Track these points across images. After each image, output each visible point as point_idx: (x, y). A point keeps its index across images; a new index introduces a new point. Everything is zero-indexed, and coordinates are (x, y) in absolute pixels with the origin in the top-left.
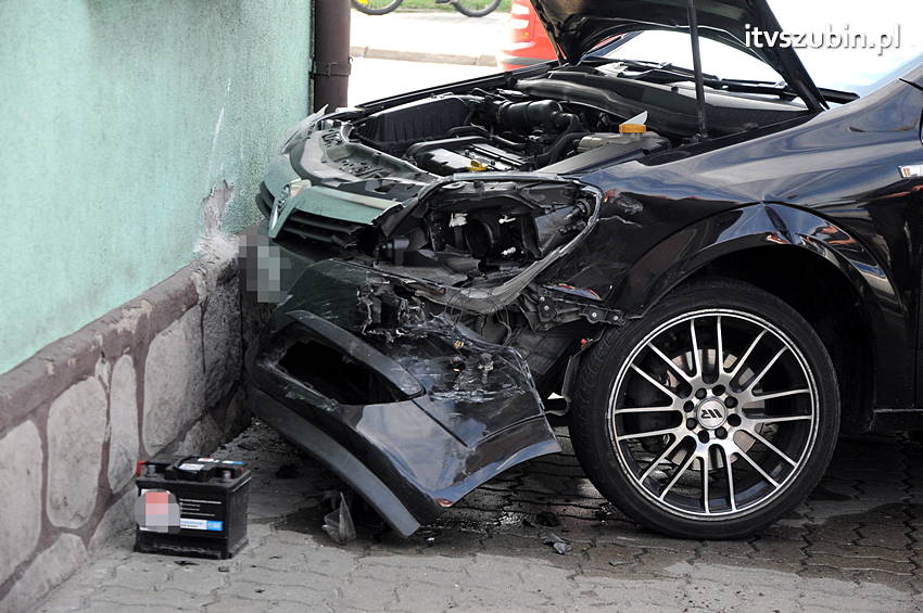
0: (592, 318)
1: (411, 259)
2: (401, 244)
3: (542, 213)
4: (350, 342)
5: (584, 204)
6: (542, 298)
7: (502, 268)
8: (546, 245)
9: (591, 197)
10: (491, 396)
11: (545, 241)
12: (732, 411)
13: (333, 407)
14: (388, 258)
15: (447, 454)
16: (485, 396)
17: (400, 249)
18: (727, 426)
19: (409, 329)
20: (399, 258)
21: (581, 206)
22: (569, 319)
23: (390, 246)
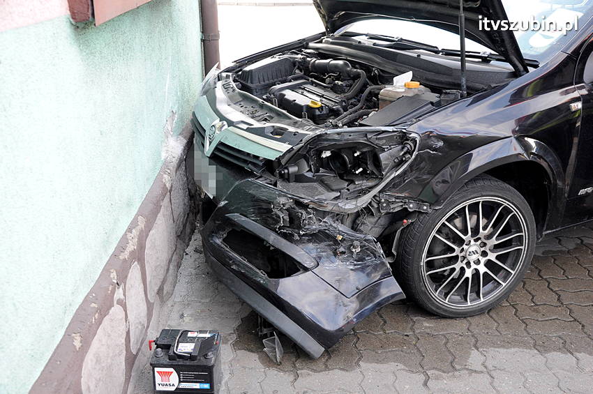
0: (410, 208)
1: (299, 178)
2: (293, 169)
3: (383, 150)
4: (270, 236)
5: (410, 145)
6: (383, 200)
7: (357, 183)
8: (386, 170)
9: (414, 140)
10: (359, 265)
11: (386, 168)
12: (483, 249)
13: (264, 280)
14: (286, 178)
15: (337, 304)
16: (355, 265)
17: (292, 173)
18: (480, 258)
19: (307, 229)
20: (292, 178)
21: (409, 146)
22: (396, 210)
23: (286, 171)
